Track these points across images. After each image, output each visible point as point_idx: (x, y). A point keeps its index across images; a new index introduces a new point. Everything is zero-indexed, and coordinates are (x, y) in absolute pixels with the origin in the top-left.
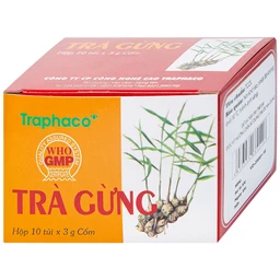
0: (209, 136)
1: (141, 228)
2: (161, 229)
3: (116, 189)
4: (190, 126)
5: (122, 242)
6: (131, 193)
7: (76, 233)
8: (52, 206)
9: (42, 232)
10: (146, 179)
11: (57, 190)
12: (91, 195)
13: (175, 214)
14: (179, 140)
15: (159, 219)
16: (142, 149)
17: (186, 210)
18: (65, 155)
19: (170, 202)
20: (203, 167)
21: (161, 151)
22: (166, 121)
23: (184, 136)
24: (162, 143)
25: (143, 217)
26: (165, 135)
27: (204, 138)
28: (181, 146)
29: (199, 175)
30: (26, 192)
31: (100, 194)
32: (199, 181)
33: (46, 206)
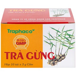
0: (73, 36)
1: (49, 63)
2: (56, 64)
3: (41, 52)
4: (66, 33)
5: (42, 67)
6: (46, 53)
7: (26, 65)
8: (18, 57)
9: (15, 64)
10: (51, 49)
11: (20, 52)
12: (32, 53)
13: (61, 59)
14: (62, 37)
15: (55, 61)
16: (50, 40)
17: (65, 58)
18: (23, 42)
19: (59, 55)
20: (70, 45)
21: (56, 40)
22: (58, 31)
23: (64, 36)
24: (57, 38)
25: (50, 60)
26: (58, 36)
27: (71, 36)
28: (63, 39)
29: (69, 47)
30: (9, 53)
31: (35, 53)
32: (69, 49)
33: (16, 57)
